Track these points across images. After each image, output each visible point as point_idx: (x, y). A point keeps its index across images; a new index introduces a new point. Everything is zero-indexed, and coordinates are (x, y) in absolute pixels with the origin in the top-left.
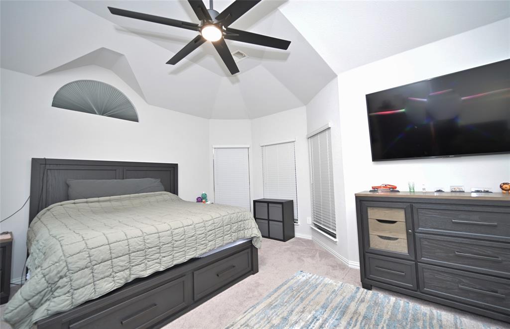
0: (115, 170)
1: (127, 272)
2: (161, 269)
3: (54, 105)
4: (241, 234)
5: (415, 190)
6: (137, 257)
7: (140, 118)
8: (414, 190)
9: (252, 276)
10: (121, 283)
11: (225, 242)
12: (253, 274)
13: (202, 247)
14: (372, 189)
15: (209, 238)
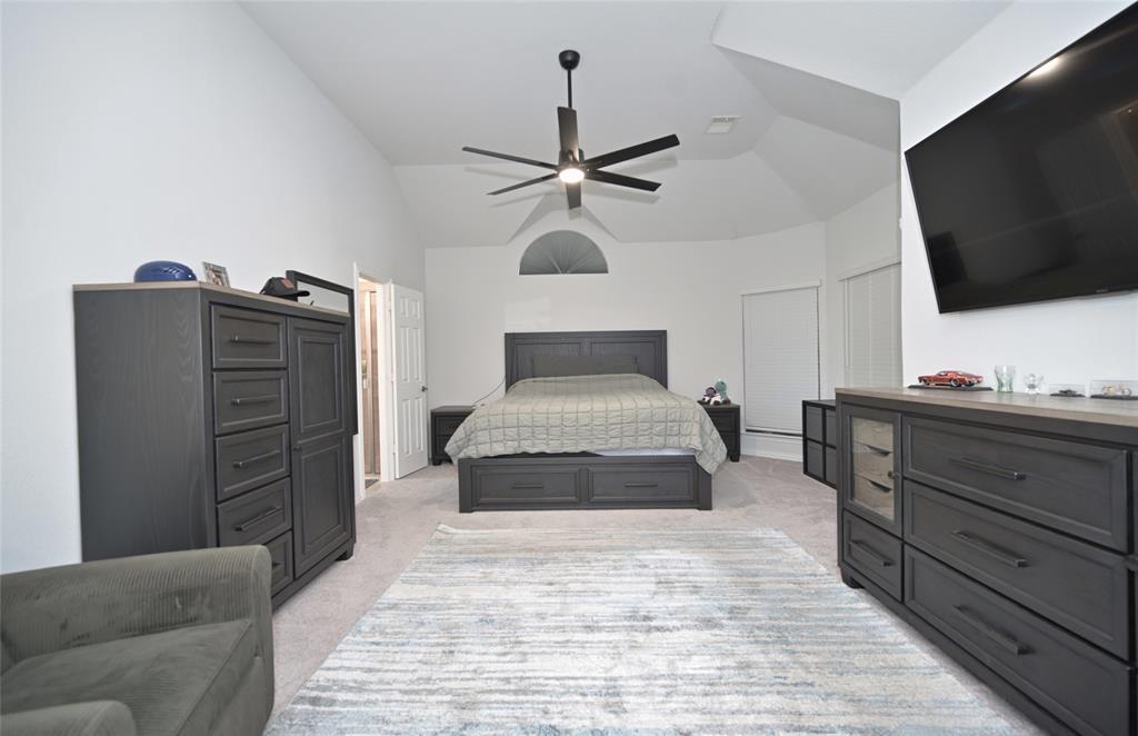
0: (579, 343)
1: (516, 443)
2: (548, 451)
3: (521, 273)
4: (673, 440)
5: (1015, 390)
6: (526, 432)
7: (609, 269)
8: (1010, 386)
9: (697, 511)
10: (510, 451)
11: (639, 445)
12: (699, 509)
13: (600, 442)
14: (917, 383)
15: (612, 433)
